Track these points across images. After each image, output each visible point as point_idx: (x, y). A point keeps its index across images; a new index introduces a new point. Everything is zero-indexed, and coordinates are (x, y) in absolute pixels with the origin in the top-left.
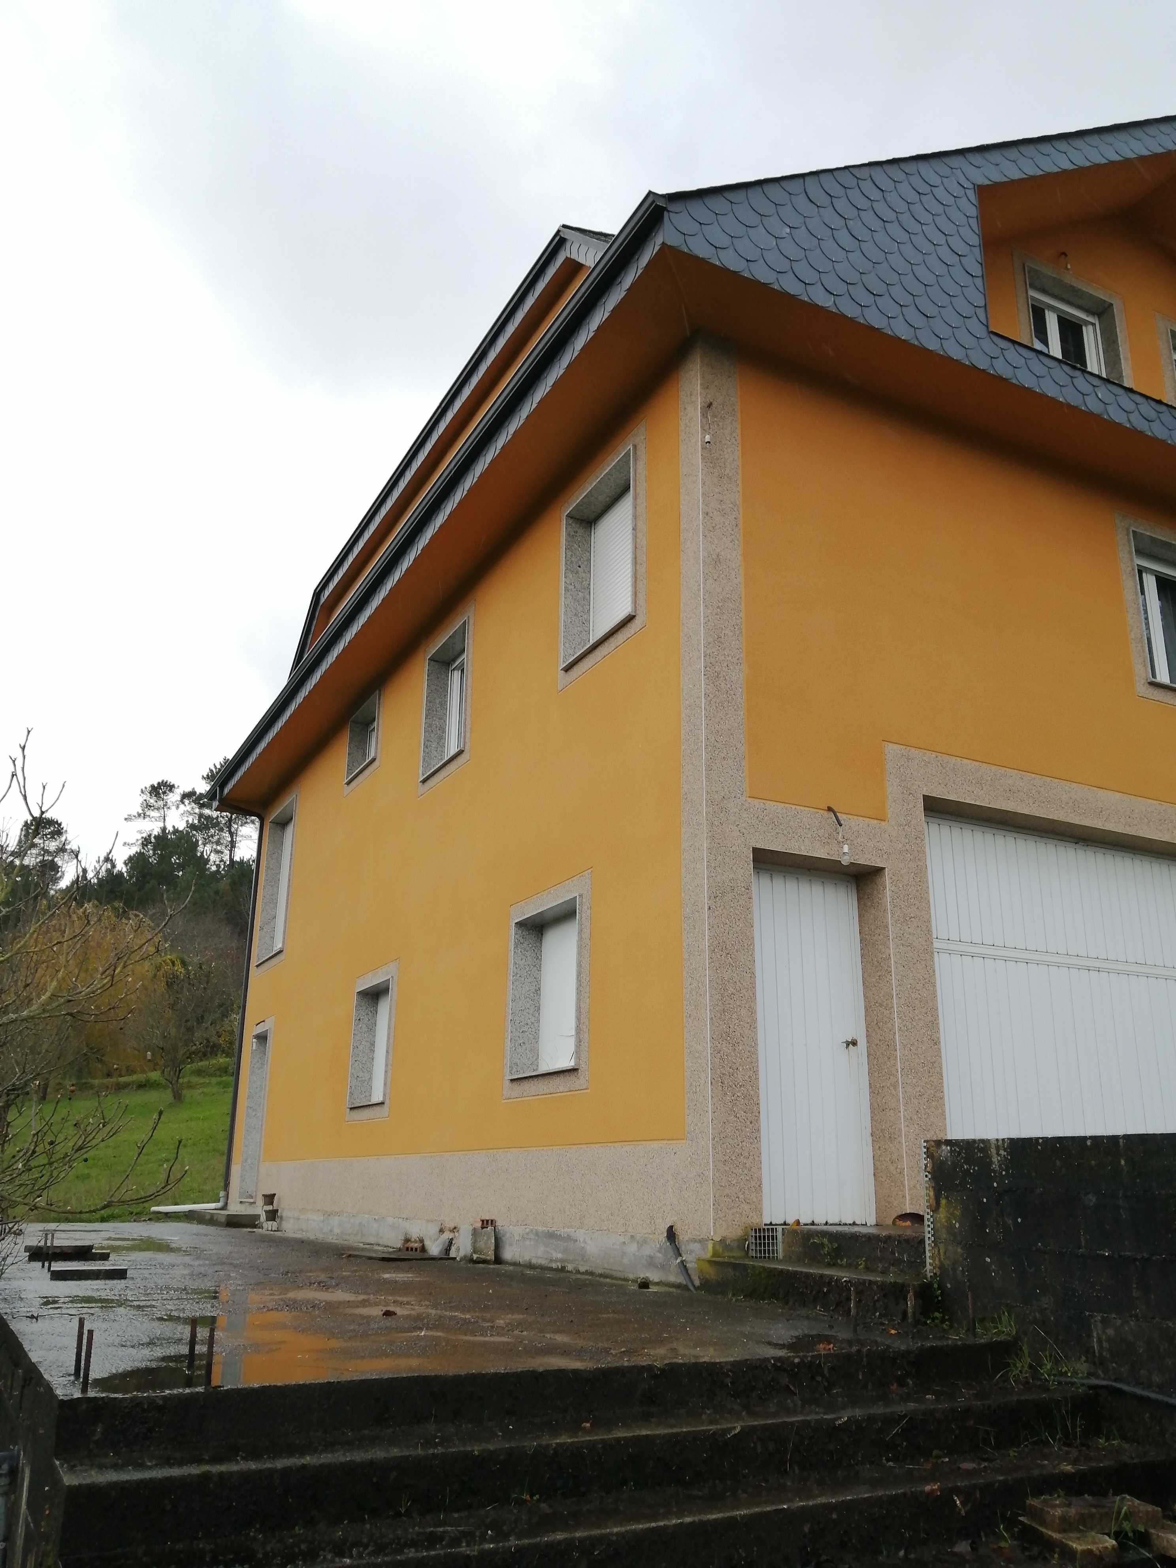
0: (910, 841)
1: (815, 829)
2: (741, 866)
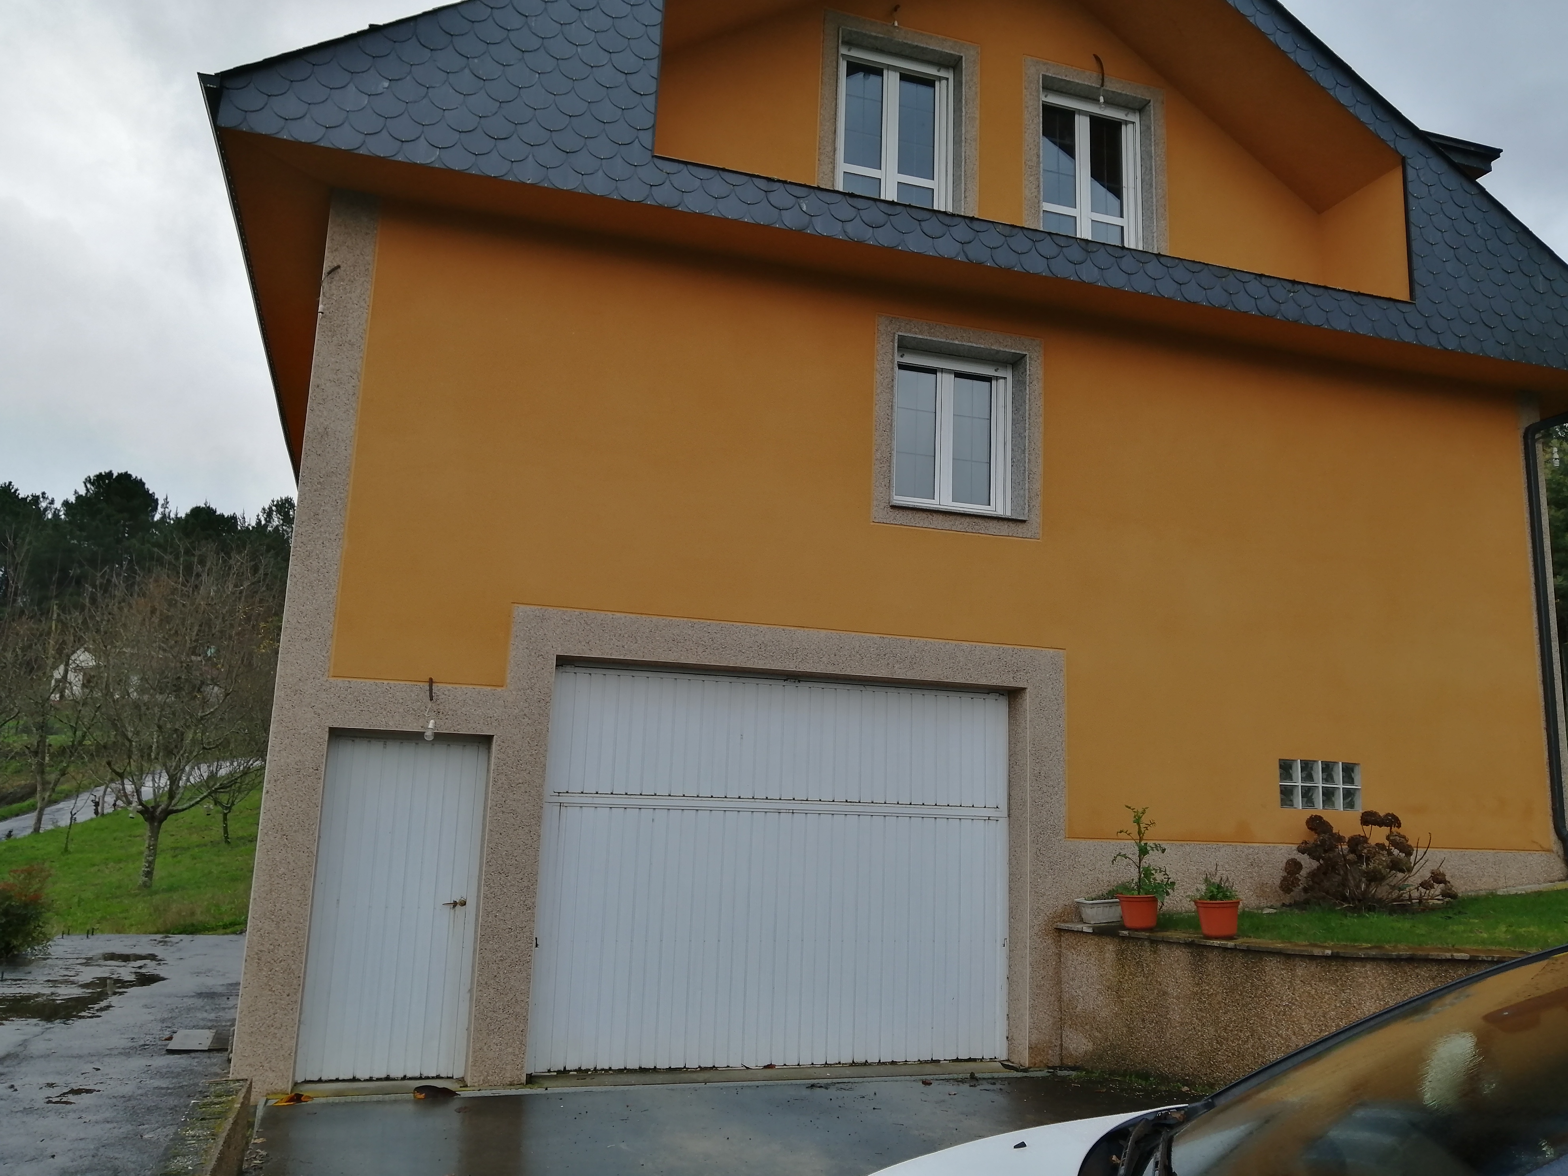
0: (531, 704)
1: (409, 703)
2: (312, 748)
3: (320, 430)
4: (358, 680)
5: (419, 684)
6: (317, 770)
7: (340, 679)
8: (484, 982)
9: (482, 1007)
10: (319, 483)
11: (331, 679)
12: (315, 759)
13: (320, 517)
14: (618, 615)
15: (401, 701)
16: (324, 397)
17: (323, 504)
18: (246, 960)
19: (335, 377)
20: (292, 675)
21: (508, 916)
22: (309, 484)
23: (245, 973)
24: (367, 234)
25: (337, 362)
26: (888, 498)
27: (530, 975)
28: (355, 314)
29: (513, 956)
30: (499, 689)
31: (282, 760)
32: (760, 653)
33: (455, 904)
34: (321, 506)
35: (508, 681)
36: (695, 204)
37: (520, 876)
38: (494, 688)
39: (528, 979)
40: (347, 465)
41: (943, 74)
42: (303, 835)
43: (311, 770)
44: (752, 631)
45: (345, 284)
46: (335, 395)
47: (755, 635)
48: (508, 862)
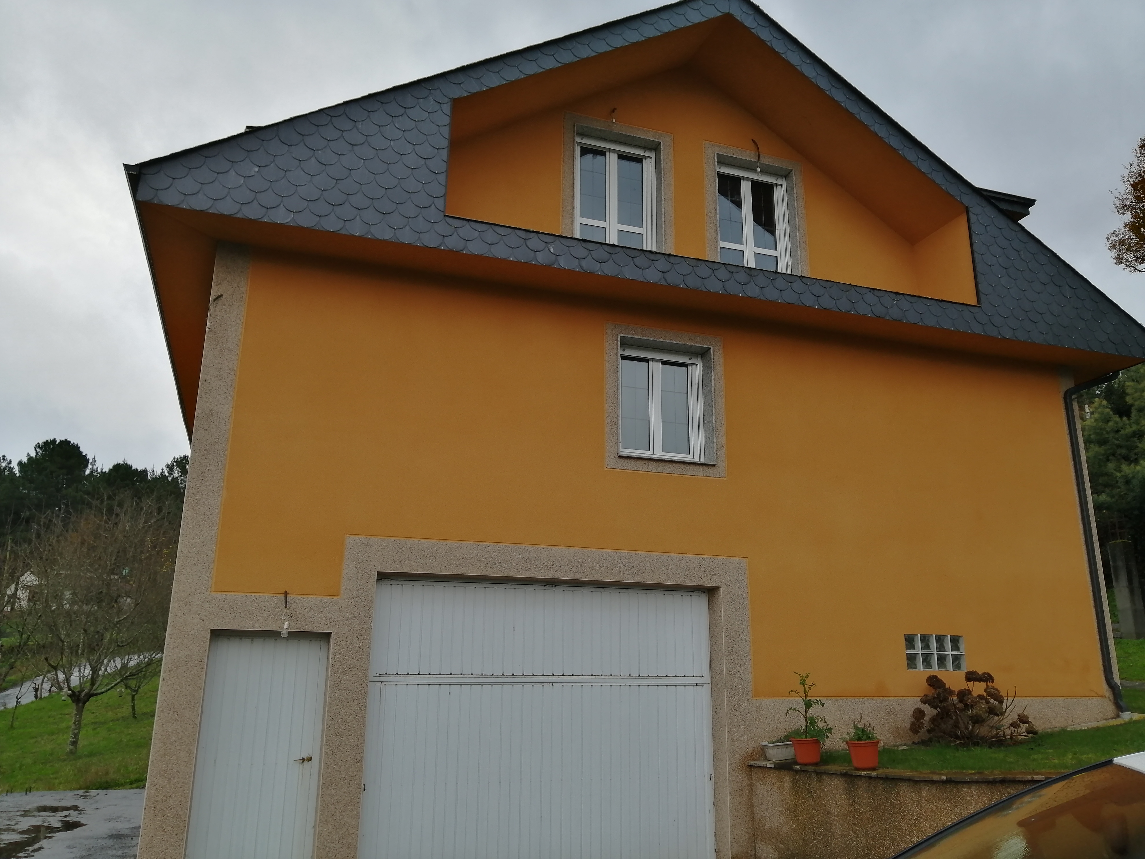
0: (359, 609)
1: (270, 609)
2: (198, 645)
3: (206, 412)
4: (233, 594)
5: (277, 595)
6: (201, 661)
7: (219, 593)
8: (324, 820)
9: (323, 840)
10: (206, 450)
11: (213, 594)
12: (200, 654)
13: (206, 475)
14: (422, 540)
15: (264, 608)
16: (210, 388)
17: (208, 465)
18: (145, 809)
19: (218, 373)
20: (183, 591)
21: (342, 768)
22: (198, 451)
23: (144, 819)
24: (242, 272)
25: (219, 363)
26: (616, 451)
27: (359, 813)
28: (233, 329)
29: (346, 799)
30: (335, 598)
31: (175, 655)
32: (526, 566)
33: (303, 760)
34: (207, 466)
35: (342, 592)
36: (475, 248)
37: (352, 737)
38: (332, 597)
39: (357, 816)
40: (226, 436)
41: (647, 154)
42: (190, 711)
43: (197, 662)
44: (520, 550)
45: (226, 308)
46: (218, 386)
47: (523, 553)
48: (343, 727)
